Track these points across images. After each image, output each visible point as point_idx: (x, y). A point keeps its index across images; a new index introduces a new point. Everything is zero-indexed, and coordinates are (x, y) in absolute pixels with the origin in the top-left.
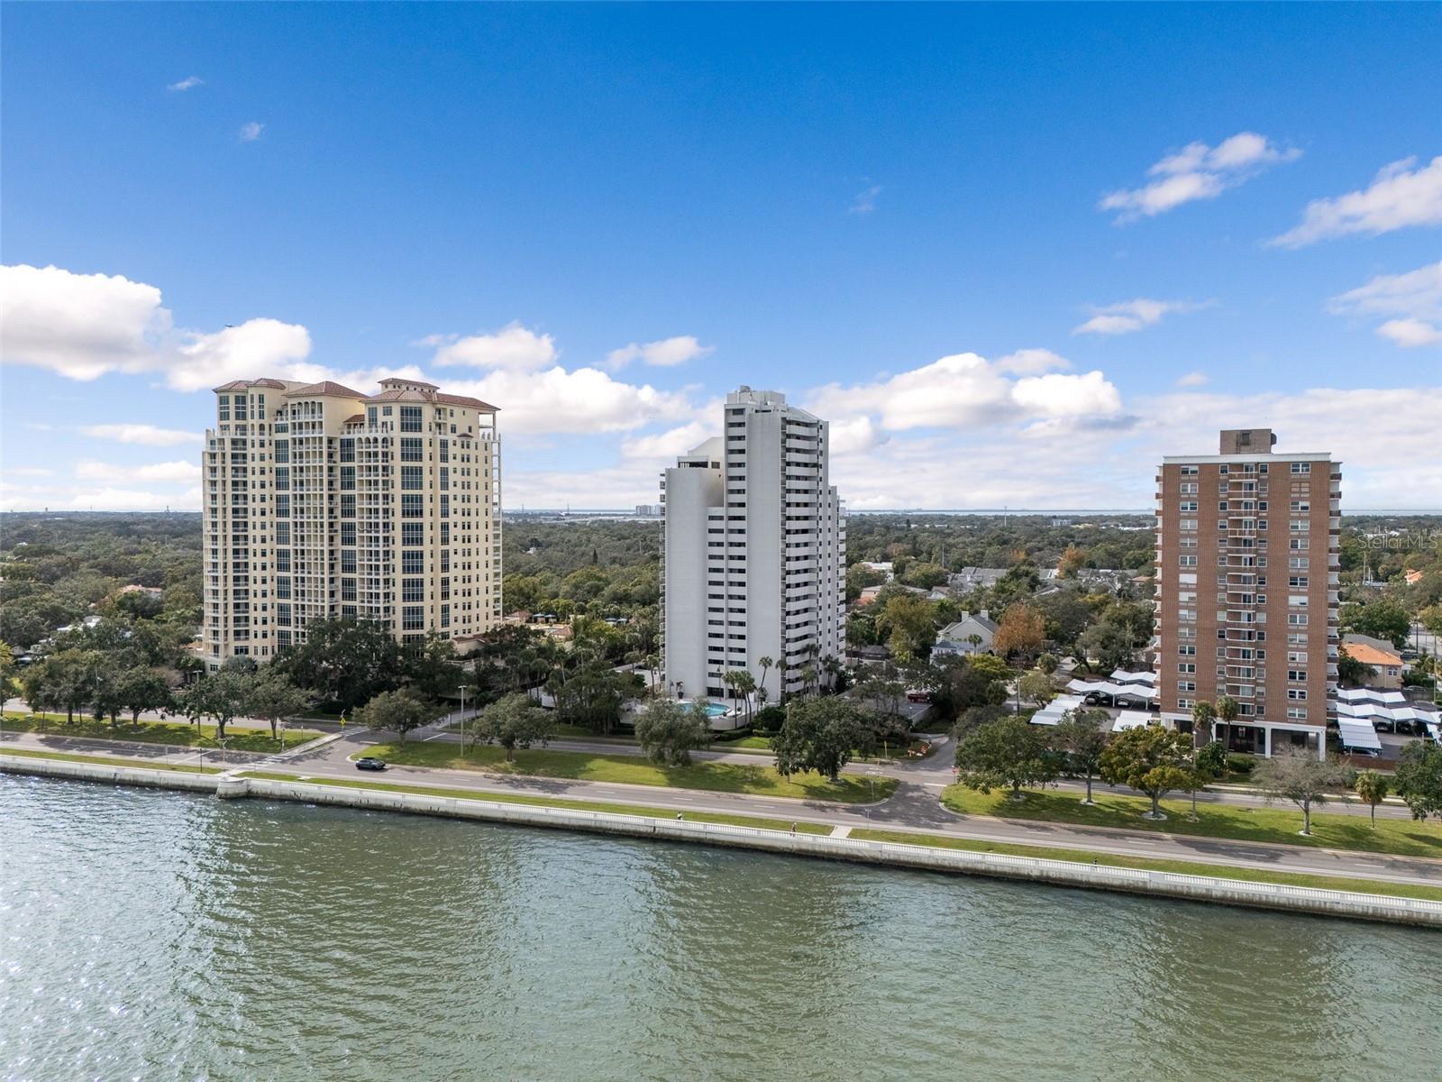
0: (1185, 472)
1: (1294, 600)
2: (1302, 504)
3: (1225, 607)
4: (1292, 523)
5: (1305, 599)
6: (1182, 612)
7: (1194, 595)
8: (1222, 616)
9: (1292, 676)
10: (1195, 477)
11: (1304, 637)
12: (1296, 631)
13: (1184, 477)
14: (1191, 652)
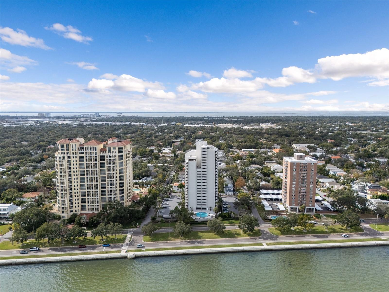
0: (294, 164)
1: (311, 186)
2: (312, 170)
3: (300, 188)
4: (311, 173)
6: (293, 189)
7: (295, 185)
8: (299, 189)
9: (310, 199)
10: (296, 165)
11: (312, 192)
12: (311, 191)
13: (294, 165)
14: (294, 195)
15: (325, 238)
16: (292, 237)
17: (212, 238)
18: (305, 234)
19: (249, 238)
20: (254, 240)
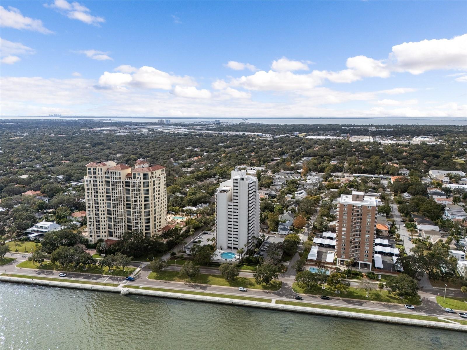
0: (345, 206)
1: (367, 236)
2: (369, 215)
3: (352, 236)
4: (367, 219)
5: (369, 236)
6: (343, 237)
7: (345, 233)
8: (351, 238)
9: (365, 252)
10: (347, 207)
11: (368, 244)
12: (367, 242)
13: (344, 207)
14: (344, 245)
15: (357, 305)
16: (316, 297)
17: (221, 285)
18: (334, 296)
19: (262, 290)
20: (266, 294)
